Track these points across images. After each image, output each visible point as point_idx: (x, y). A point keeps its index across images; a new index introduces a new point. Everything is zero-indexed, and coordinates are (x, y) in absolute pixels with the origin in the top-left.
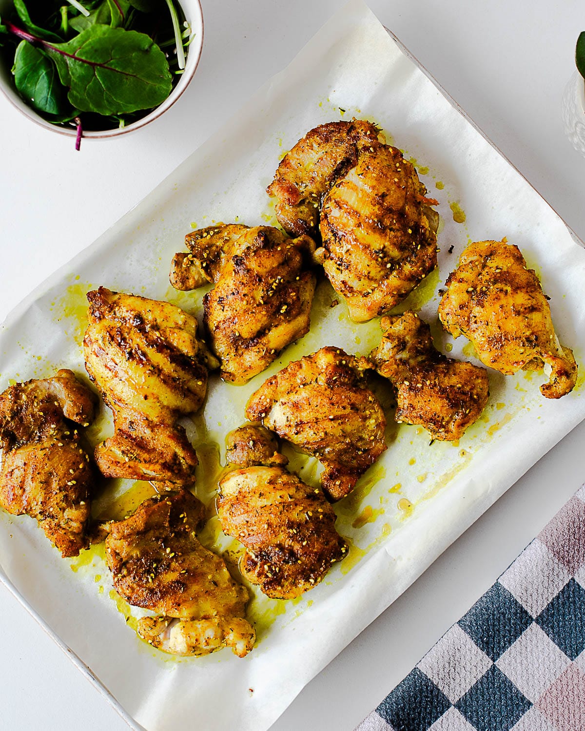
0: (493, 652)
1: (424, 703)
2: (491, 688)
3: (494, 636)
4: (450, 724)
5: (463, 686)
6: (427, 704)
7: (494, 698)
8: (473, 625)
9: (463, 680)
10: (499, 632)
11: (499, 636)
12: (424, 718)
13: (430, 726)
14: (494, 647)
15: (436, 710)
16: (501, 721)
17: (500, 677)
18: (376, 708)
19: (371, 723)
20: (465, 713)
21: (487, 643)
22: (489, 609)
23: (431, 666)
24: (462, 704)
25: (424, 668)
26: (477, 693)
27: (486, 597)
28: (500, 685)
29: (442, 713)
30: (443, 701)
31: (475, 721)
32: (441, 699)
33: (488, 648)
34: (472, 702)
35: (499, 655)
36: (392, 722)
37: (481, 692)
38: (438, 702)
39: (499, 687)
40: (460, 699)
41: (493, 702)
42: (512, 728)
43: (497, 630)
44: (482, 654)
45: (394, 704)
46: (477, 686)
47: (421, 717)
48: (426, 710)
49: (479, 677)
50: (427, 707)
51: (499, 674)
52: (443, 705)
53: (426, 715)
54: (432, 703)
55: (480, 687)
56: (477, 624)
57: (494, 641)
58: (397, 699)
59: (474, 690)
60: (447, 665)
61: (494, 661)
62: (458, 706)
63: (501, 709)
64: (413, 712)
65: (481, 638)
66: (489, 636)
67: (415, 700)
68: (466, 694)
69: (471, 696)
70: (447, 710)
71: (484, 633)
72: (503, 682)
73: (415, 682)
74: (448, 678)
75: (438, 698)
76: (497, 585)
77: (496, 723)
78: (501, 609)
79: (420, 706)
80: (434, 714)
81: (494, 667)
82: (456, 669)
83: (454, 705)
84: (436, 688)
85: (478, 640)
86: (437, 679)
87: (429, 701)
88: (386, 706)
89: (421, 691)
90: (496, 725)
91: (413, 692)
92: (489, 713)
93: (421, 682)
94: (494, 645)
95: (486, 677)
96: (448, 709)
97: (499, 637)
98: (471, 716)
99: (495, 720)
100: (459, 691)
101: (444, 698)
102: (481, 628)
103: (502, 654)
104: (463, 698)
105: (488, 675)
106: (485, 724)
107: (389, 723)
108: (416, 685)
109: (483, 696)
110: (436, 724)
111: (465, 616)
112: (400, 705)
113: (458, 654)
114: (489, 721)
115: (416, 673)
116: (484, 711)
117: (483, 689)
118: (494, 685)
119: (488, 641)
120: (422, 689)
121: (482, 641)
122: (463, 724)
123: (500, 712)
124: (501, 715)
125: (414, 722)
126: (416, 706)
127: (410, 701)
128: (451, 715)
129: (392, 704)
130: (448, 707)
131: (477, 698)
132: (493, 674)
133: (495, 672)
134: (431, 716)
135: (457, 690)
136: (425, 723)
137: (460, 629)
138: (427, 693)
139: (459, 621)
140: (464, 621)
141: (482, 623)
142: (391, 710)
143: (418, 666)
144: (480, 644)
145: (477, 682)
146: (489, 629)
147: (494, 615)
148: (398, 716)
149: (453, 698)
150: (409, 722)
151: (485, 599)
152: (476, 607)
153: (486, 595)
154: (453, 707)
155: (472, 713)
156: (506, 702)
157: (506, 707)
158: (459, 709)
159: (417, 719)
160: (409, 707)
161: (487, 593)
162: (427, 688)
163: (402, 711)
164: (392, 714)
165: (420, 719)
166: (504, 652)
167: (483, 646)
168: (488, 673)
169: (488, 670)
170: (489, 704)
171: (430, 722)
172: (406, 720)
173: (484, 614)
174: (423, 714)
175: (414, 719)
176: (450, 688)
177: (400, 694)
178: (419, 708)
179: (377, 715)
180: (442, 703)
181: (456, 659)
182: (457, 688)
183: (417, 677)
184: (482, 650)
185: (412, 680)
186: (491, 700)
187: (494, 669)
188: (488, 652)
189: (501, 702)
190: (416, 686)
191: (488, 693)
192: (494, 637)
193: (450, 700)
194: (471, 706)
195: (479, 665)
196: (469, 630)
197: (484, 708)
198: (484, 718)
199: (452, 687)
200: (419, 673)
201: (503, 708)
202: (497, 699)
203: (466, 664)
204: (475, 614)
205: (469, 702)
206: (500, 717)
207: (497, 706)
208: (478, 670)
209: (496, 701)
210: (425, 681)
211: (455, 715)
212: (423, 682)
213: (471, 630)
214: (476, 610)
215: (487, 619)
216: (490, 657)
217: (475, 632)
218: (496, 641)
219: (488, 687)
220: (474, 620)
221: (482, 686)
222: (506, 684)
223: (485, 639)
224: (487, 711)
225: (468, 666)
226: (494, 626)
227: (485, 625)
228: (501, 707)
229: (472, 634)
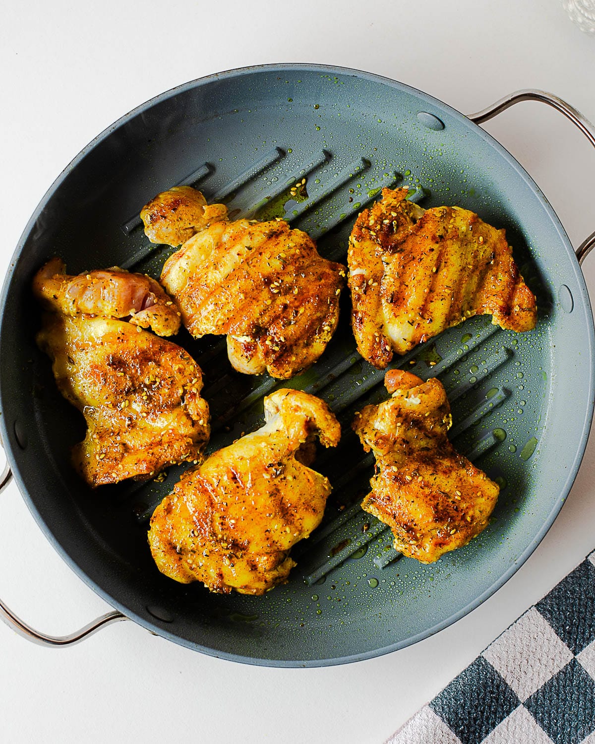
0: (576, 644)
1: (488, 700)
2: (569, 686)
3: (579, 624)
4: (517, 726)
5: (536, 681)
6: (492, 701)
7: (571, 697)
8: (554, 610)
9: (536, 674)
10: (585, 620)
11: (584, 625)
12: (488, 718)
13: (494, 728)
14: (577, 638)
15: (502, 709)
16: (577, 726)
17: (580, 674)
18: (430, 701)
19: (423, 721)
20: (535, 714)
21: (569, 633)
22: (575, 592)
23: (498, 655)
24: (533, 704)
25: (490, 658)
26: (551, 691)
27: (572, 578)
28: (579, 683)
29: (508, 713)
30: (511, 698)
31: (547, 725)
32: (509, 695)
33: (570, 638)
34: (544, 701)
35: (581, 648)
36: (449, 720)
37: (555, 690)
38: (505, 699)
39: (578, 686)
40: (530, 697)
41: (569, 703)
42: (589, 735)
43: (583, 618)
44: (562, 646)
45: (453, 699)
46: (552, 683)
47: (484, 717)
48: (490, 709)
49: (556, 671)
50: (491, 705)
51: (580, 670)
52: (510, 704)
53: (490, 715)
54: (497, 700)
55: (555, 683)
56: (558, 609)
57: (577, 631)
58: (457, 693)
59: (548, 686)
60: (518, 656)
61: (575, 654)
62: (528, 705)
63: (578, 711)
64: (475, 710)
65: (563, 626)
66: (572, 625)
67: (478, 695)
68: (538, 691)
69: (544, 693)
70: (514, 709)
71: (566, 620)
72: (584, 680)
73: (479, 674)
74: (519, 671)
75: (505, 693)
76: (586, 564)
77: (571, 728)
78: (589, 592)
79: (484, 703)
80: (499, 713)
81: (574, 662)
82: (529, 661)
83: (523, 704)
84: (503, 682)
85: (558, 628)
86: (505, 671)
87: (494, 697)
88: (443, 701)
89: (485, 686)
90: (570, 731)
91: (475, 685)
92: (564, 716)
93: (486, 674)
94: (577, 636)
95: (563, 672)
96: (516, 708)
98: (542, 718)
99: (570, 725)
100: (530, 687)
101: (512, 695)
102: (564, 614)
103: (585, 647)
104: (534, 696)
105: (566, 671)
106: (558, 729)
107: (445, 722)
108: (480, 677)
109: (558, 695)
110: (501, 727)
111: (545, 598)
112: (460, 701)
113: (533, 644)
114: (562, 725)
115: (480, 664)
116: (557, 712)
117: (559, 687)
118: (572, 683)
119: (571, 630)
120: (486, 683)
121: (564, 630)
122: (532, 727)
123: (576, 716)
124: (577, 719)
125: (475, 723)
126: (479, 704)
127: (472, 697)
129: (450, 699)
130: (516, 706)
131: (551, 696)
132: (573, 670)
133: (575, 667)
134: (496, 716)
135: (529, 686)
136: (488, 724)
137: (539, 613)
138: (493, 687)
139: (538, 604)
140: (543, 604)
141: (565, 608)
142: (449, 707)
143: (483, 654)
144: (561, 633)
145: (552, 678)
146: (573, 616)
147: (580, 599)
148: (457, 714)
149: (523, 696)
150: (470, 722)
152: (560, 588)
153: (572, 575)
154: (521, 705)
155: (543, 714)
156: (585, 703)
157: (584, 709)
158: (528, 708)
159: (479, 719)
160: (471, 703)
161: (574, 572)
162: (492, 683)
163: (461, 708)
164: (450, 711)
165: (483, 719)
166: (588, 644)
167: (564, 636)
168: (567, 668)
169: (567, 665)
170: (564, 705)
171: (494, 723)
172: (466, 720)
173: (568, 597)
174: (487, 714)
175: (475, 720)
176: (520, 683)
177: (461, 687)
178: (482, 706)
179: (431, 712)
180: (509, 701)
181: (531, 649)
182: (529, 683)
183: (481, 667)
184: (562, 640)
185: (476, 671)
186: (567, 700)
187: (574, 663)
188: (569, 643)
189: (579, 703)
190: (480, 679)
191: (565, 692)
192: (578, 626)
193: (519, 697)
194: (542, 705)
195: (557, 657)
196: (549, 616)
197: (558, 709)
198: (557, 721)
199: (522, 681)
200: (484, 663)
201: (581, 710)
202: (574, 699)
203: (542, 656)
204: (558, 597)
205: (541, 701)
206: (576, 722)
207: (574, 707)
208: (555, 664)
209: (572, 702)
210: (490, 673)
211: (524, 715)
212: (488, 674)
213: (551, 616)
214: (559, 592)
215: (572, 603)
216: (571, 649)
217: (557, 619)
218: (580, 631)
219: (565, 684)
220: (556, 604)
221: (558, 683)
222: (586, 683)
223: (568, 627)
224: (561, 713)
225: (544, 659)
226: (580, 612)
227: (569, 611)
228: (578, 710)
229: (552, 620)
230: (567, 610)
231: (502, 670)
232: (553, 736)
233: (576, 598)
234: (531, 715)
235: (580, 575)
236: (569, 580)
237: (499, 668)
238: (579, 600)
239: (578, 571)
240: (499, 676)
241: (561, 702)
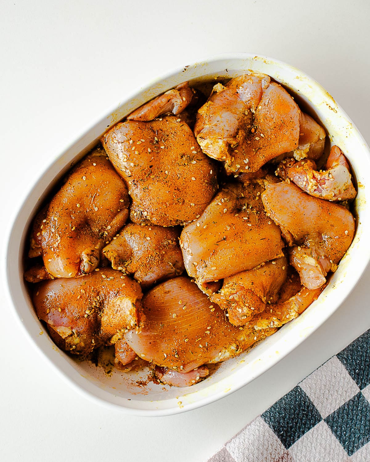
0: (362, 382)
1: (301, 416)
2: (355, 410)
3: (365, 369)
4: (319, 435)
5: (333, 405)
7: (357, 418)
8: (349, 359)
9: (334, 401)
12: (300, 428)
13: (303, 435)
14: (363, 378)
15: (310, 423)
16: (359, 437)
17: (363, 403)
18: (261, 414)
19: (257, 427)
20: (332, 427)
21: (358, 374)
22: (363, 348)
23: (310, 386)
24: (331, 420)
25: (304, 387)
26: (343, 413)
27: (362, 338)
28: (362, 409)
29: (314, 425)
30: (316, 415)
31: (339, 435)
32: (315, 413)
33: (359, 378)
34: (338, 419)
35: (365, 385)
36: (274, 427)
37: (346, 412)
38: (312, 416)
39: (362, 410)
40: (329, 416)
41: (355, 421)
42: (367, 444)
43: (368, 365)
44: (353, 383)
45: (277, 413)
46: (344, 407)
47: (298, 426)
48: (301, 422)
49: (348, 400)
50: (303, 418)
51: (363, 400)
52: (315, 419)
53: (301, 425)
54: (307, 415)
55: (346, 407)
56: (352, 358)
57: (364, 374)
58: (280, 409)
60: (323, 388)
61: (361, 389)
62: (327, 421)
64: (292, 421)
65: (354, 369)
66: (360, 369)
67: (295, 411)
68: (334, 412)
69: (338, 414)
70: (318, 423)
71: (357, 366)
72: (366, 407)
73: (296, 397)
74: (323, 398)
75: (312, 412)
77: (355, 438)
79: (298, 417)
80: (308, 425)
81: (360, 394)
82: (330, 391)
83: (324, 420)
84: (312, 404)
85: (351, 371)
86: (314, 397)
87: (305, 414)
88: (270, 414)
89: (300, 405)
90: (354, 440)
91: (293, 405)
92: (351, 430)
93: (301, 398)
94: (363, 377)
95: (352, 401)
96: (319, 422)
97: (368, 371)
98: (336, 430)
99: (355, 436)
100: (329, 409)
101: (317, 413)
102: (355, 362)
103: (368, 385)
104: (332, 415)
105: (354, 400)
106: (346, 438)
107: (271, 428)
108: (296, 399)
109: (348, 416)
110: (308, 434)
111: (343, 350)
112: (282, 414)
113: (333, 380)
114: (349, 436)
116: (347, 427)
117: (349, 410)
118: (358, 408)
119: (359, 373)
120: (300, 404)
121: (355, 373)
122: (329, 436)
123: (359, 430)
124: (360, 432)
125: (291, 430)
126: (295, 417)
127: (290, 412)
128: (321, 428)
129: (275, 413)
130: (319, 421)
131: (343, 416)
132: (359, 399)
133: (360, 398)
134: (305, 426)
135: (328, 408)
136: (300, 431)
137: (338, 360)
138: (305, 407)
139: (338, 354)
140: (342, 354)
141: (356, 358)
142: (274, 418)
143: (300, 385)
144: (353, 374)
145: (345, 404)
146: (361, 364)
148: (279, 423)
149: (324, 414)
150: (288, 429)
151: (362, 340)
152: (353, 345)
153: (362, 337)
154: (323, 421)
155: (337, 427)
156: (365, 422)
157: (365, 426)
158: (327, 423)
159: (294, 428)
160: (289, 417)
161: (363, 335)
162: (304, 404)
163: (283, 419)
164: (275, 421)
165: (296, 428)
167: (354, 376)
168: (355, 398)
169: (355, 396)
170: (352, 422)
171: (304, 431)
172: (285, 427)
173: (359, 351)
174: (299, 424)
175: (291, 428)
176: (323, 406)
177: (283, 405)
178: (296, 419)
179: (262, 420)
180: (315, 417)
181: (331, 383)
182: (329, 406)
183: (297, 393)
184: (353, 379)
185: (294, 395)
186: (354, 419)
187: (359, 395)
188: (357, 381)
189: (361, 422)
190: (296, 401)
191: (352, 414)
192: (364, 370)
193: (321, 415)
194: (337, 422)
195: (349, 390)
196: (345, 362)
197: (347, 425)
198: (346, 433)
199: (324, 405)
200: (299, 391)
201: (362, 427)
202: (358, 419)
203: (339, 388)
204: (352, 350)
205: (336, 419)
206: (358, 434)
207: (358, 424)
208: (347, 395)
209: (357, 421)
210: (304, 397)
211: (324, 427)
212: (302, 398)
213: (347, 362)
214: (353, 347)
215: (361, 355)
216: (358, 385)
217: (350, 364)
218: (365, 374)
219: (353, 409)
220: (350, 354)
221: (348, 407)
222: (367, 409)
223: (357, 371)
224: (349, 428)
225: (340, 390)
226: (366, 361)
227: (358, 360)
228: (361, 426)
229: (347, 365)
230: (357, 359)
231: (312, 396)
232: (343, 442)
233: (364, 351)
234: (329, 428)
235: (367, 336)
236: (360, 339)
237: (310, 394)
238: (366, 353)
239: (366, 334)
240: (309, 400)
241: (350, 420)
